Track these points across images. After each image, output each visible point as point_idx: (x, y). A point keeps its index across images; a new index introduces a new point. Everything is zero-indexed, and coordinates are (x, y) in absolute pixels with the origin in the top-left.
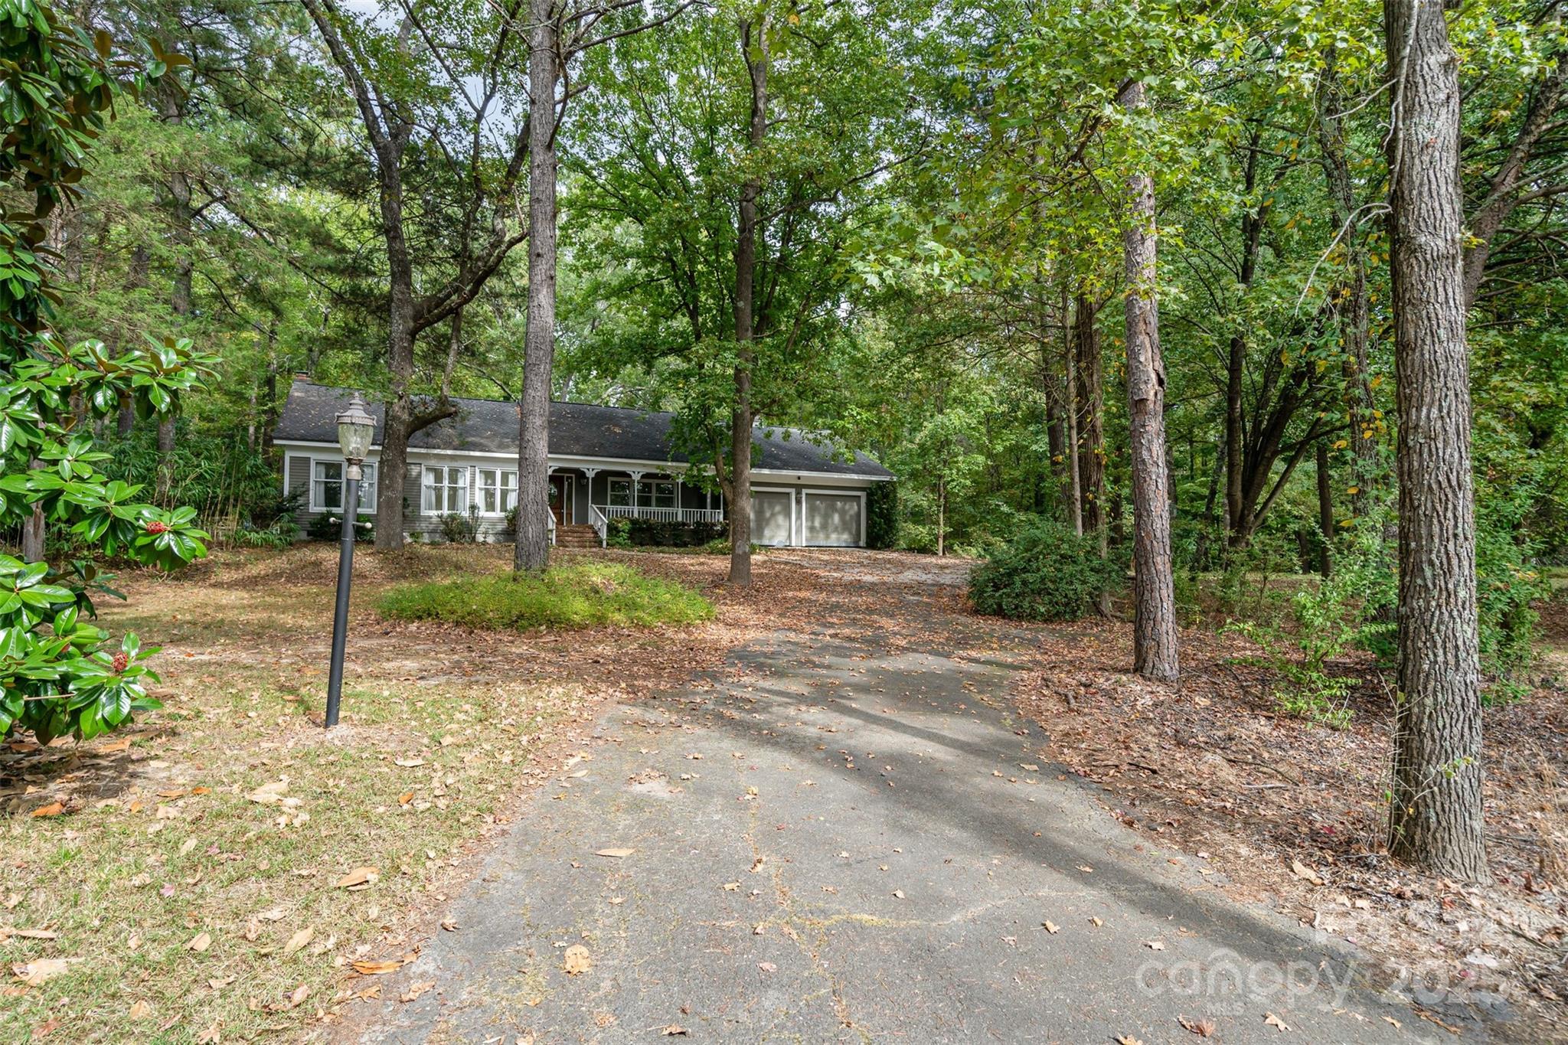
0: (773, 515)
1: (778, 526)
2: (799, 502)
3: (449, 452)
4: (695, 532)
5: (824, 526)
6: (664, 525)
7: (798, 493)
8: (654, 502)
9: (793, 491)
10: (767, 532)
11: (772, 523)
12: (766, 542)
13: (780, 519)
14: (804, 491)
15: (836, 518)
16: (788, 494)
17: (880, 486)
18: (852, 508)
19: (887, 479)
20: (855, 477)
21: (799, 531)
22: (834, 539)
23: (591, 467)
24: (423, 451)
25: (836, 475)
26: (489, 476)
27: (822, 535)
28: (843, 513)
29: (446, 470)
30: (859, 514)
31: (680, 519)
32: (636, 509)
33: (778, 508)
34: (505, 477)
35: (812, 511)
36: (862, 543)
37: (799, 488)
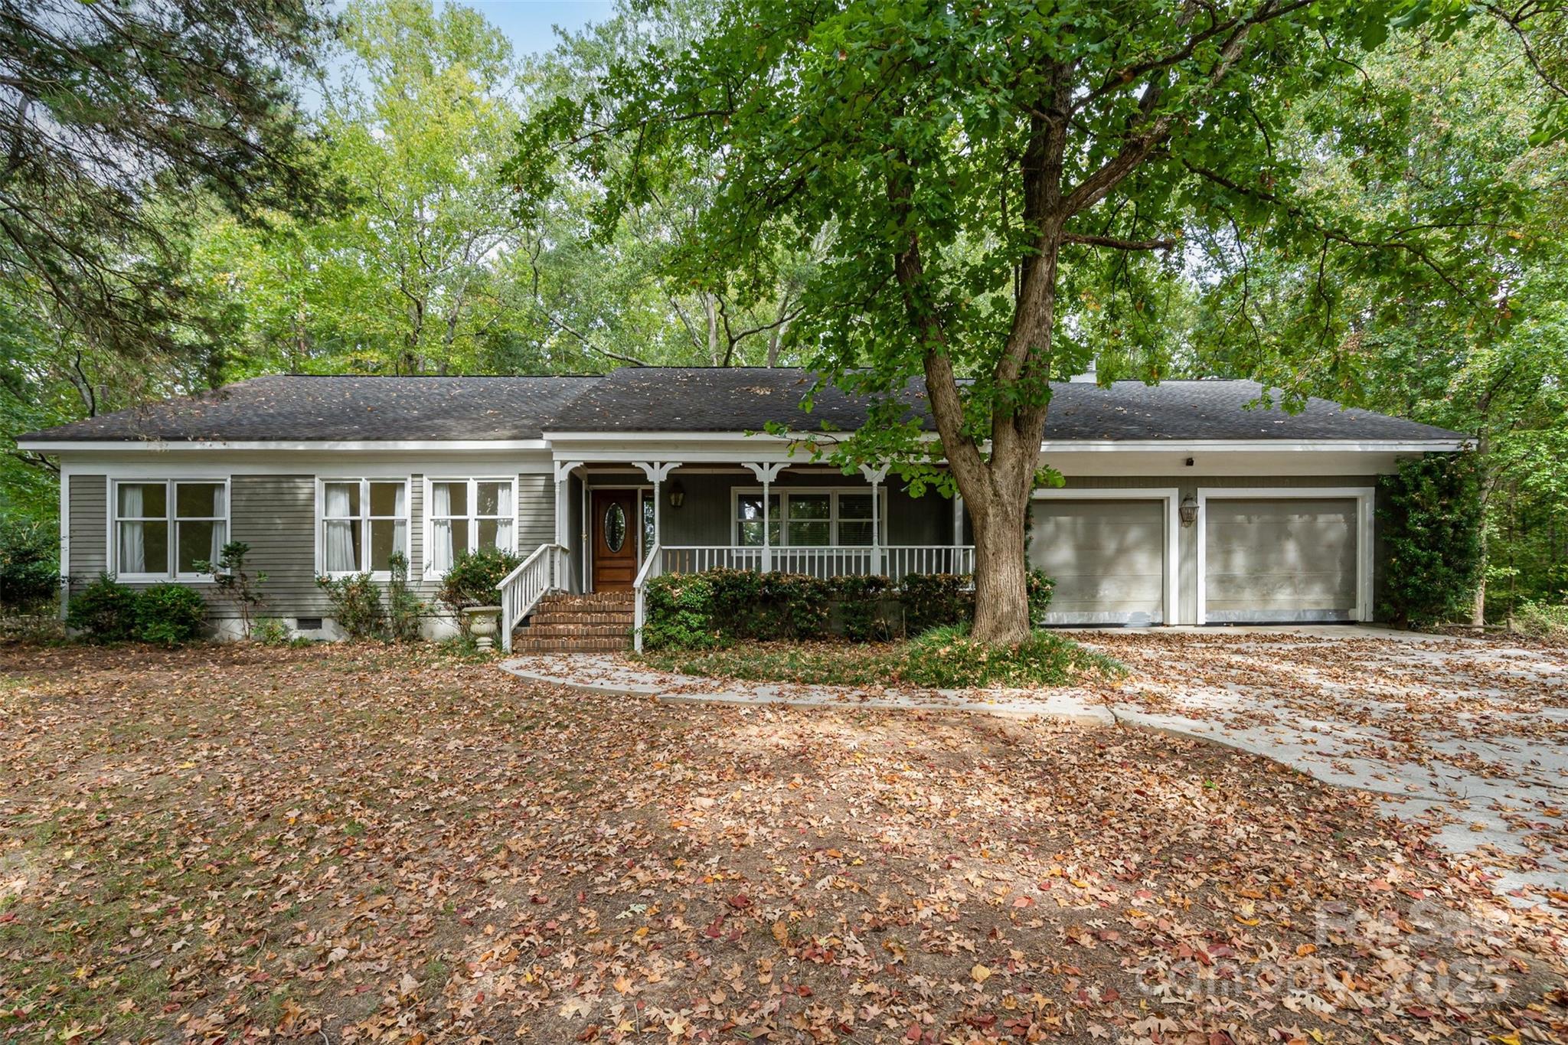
0: (1122, 551)
1: (1137, 578)
2: (1188, 518)
3: (301, 446)
4: (905, 600)
5: (1257, 575)
6: (819, 588)
7: (1187, 499)
8: (834, 534)
9: (1172, 494)
10: (1108, 590)
11: (1121, 570)
12: (1104, 617)
13: (1142, 561)
14: (1203, 494)
15: (1291, 552)
16: (1161, 501)
17: (1432, 466)
18: (1331, 527)
19: (1450, 446)
20: (1355, 446)
21: (1188, 587)
22: (1284, 601)
23: (657, 457)
24: (218, 446)
25: (1298, 446)
26: (457, 494)
27: (1249, 596)
28: (1309, 542)
29: (365, 486)
30: (1351, 544)
31: (876, 571)
32: (766, 552)
33: (1134, 534)
34: (489, 493)
35: (1222, 542)
36: (1363, 609)
37: (1187, 486)
